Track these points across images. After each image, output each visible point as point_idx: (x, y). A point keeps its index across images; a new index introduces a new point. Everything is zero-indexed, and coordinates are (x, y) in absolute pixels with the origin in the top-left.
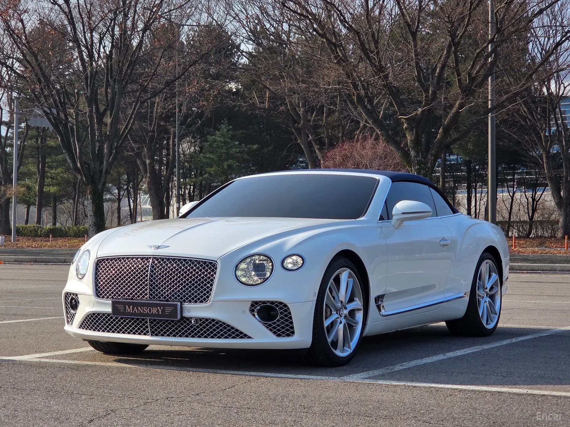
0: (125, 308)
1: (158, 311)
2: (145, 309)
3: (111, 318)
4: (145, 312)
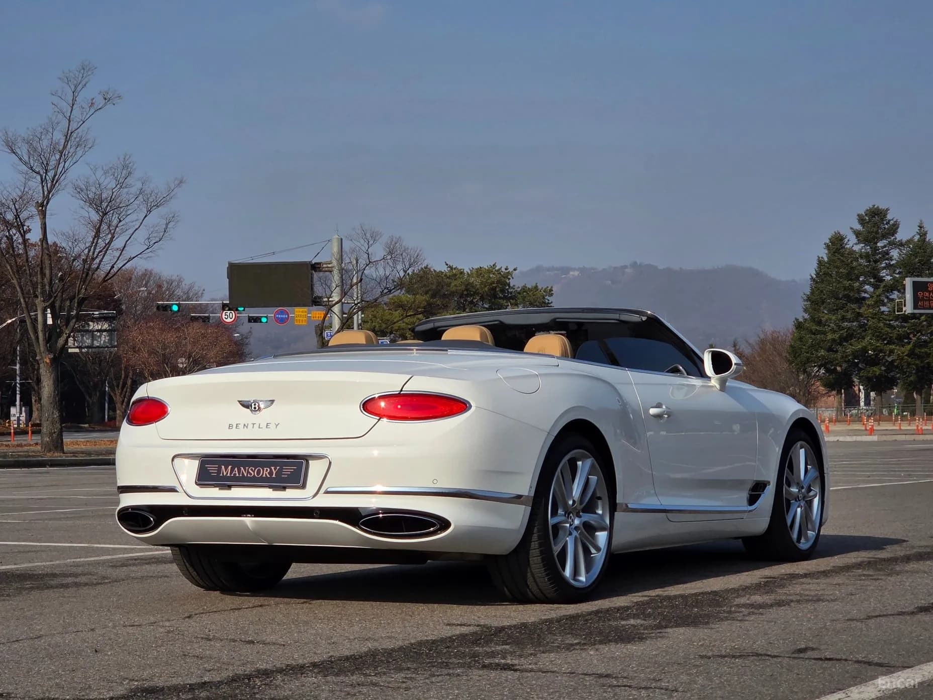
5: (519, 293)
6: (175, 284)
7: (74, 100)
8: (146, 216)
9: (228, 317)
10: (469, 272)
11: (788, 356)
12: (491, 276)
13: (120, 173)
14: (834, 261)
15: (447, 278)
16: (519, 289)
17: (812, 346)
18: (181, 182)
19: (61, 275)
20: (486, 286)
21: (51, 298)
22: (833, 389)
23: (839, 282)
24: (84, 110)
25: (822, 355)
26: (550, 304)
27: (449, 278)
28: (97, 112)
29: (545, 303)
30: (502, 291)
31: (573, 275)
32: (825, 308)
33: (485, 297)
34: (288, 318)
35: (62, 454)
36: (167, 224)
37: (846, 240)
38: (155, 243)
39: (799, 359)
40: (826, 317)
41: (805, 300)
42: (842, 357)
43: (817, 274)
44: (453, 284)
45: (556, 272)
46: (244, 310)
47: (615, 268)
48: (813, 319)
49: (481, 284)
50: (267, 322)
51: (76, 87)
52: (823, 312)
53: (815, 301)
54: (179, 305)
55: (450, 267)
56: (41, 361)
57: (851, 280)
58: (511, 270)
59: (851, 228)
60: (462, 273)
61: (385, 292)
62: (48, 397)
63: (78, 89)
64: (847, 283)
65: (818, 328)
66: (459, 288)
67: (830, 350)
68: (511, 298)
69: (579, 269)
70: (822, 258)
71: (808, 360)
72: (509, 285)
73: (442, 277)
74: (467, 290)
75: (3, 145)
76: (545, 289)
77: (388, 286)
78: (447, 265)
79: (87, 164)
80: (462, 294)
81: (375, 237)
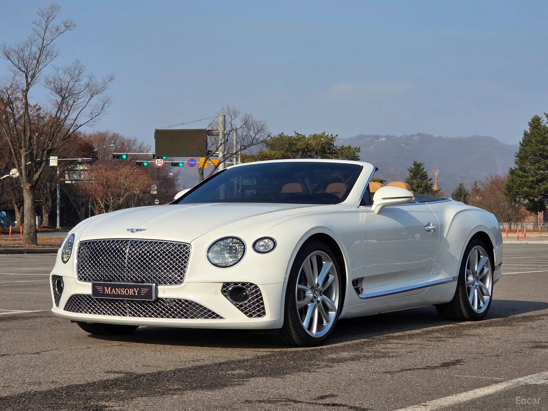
0: (104, 289)
1: (134, 292)
2: (123, 290)
3: (92, 299)
4: (123, 293)
5: (339, 150)
6: (132, 142)
7: (47, 27)
8: (90, 99)
9: (159, 163)
10: (309, 137)
11: (505, 191)
12: (322, 139)
13: (73, 72)
14: (534, 133)
15: (296, 140)
16: (339, 148)
17: (520, 185)
18: (111, 79)
19: (38, 135)
20: (318, 146)
21: (30, 150)
22: (533, 212)
23: (537, 146)
24: (52, 33)
25: (525, 190)
26: (358, 157)
27: (297, 140)
28: (61, 35)
29: (355, 156)
30: (329, 149)
31: (382, 141)
32: (528, 162)
33: (319, 152)
34: (195, 164)
35: (36, 246)
36: (104, 105)
37: (542, 120)
38: (96, 116)
39: (512, 193)
40: (529, 167)
41: (516, 157)
42: (538, 192)
43: (524, 141)
44: (298, 144)
45: (371, 138)
46: (166, 159)
47: (407, 136)
48: (520, 169)
49: (316, 144)
50: (183, 166)
51: (48, 19)
52: (527, 164)
53: (522, 157)
54: (127, 155)
55: (297, 134)
56: (24, 188)
57: (544, 144)
58: (334, 136)
59: (545, 113)
60: (304, 137)
61: (242, 148)
62: (28, 211)
63: (49, 20)
64: (541, 147)
65: (523, 174)
66: (303, 147)
67: (530, 187)
68: (335, 153)
69: (385, 137)
70: (527, 131)
71: (517, 194)
72: (333, 145)
73: (292, 140)
74: (307, 148)
75: (2, 54)
76: (355, 148)
77: (244, 144)
78: (295, 132)
79: (53, 66)
80: (304, 151)
81: (235, 114)
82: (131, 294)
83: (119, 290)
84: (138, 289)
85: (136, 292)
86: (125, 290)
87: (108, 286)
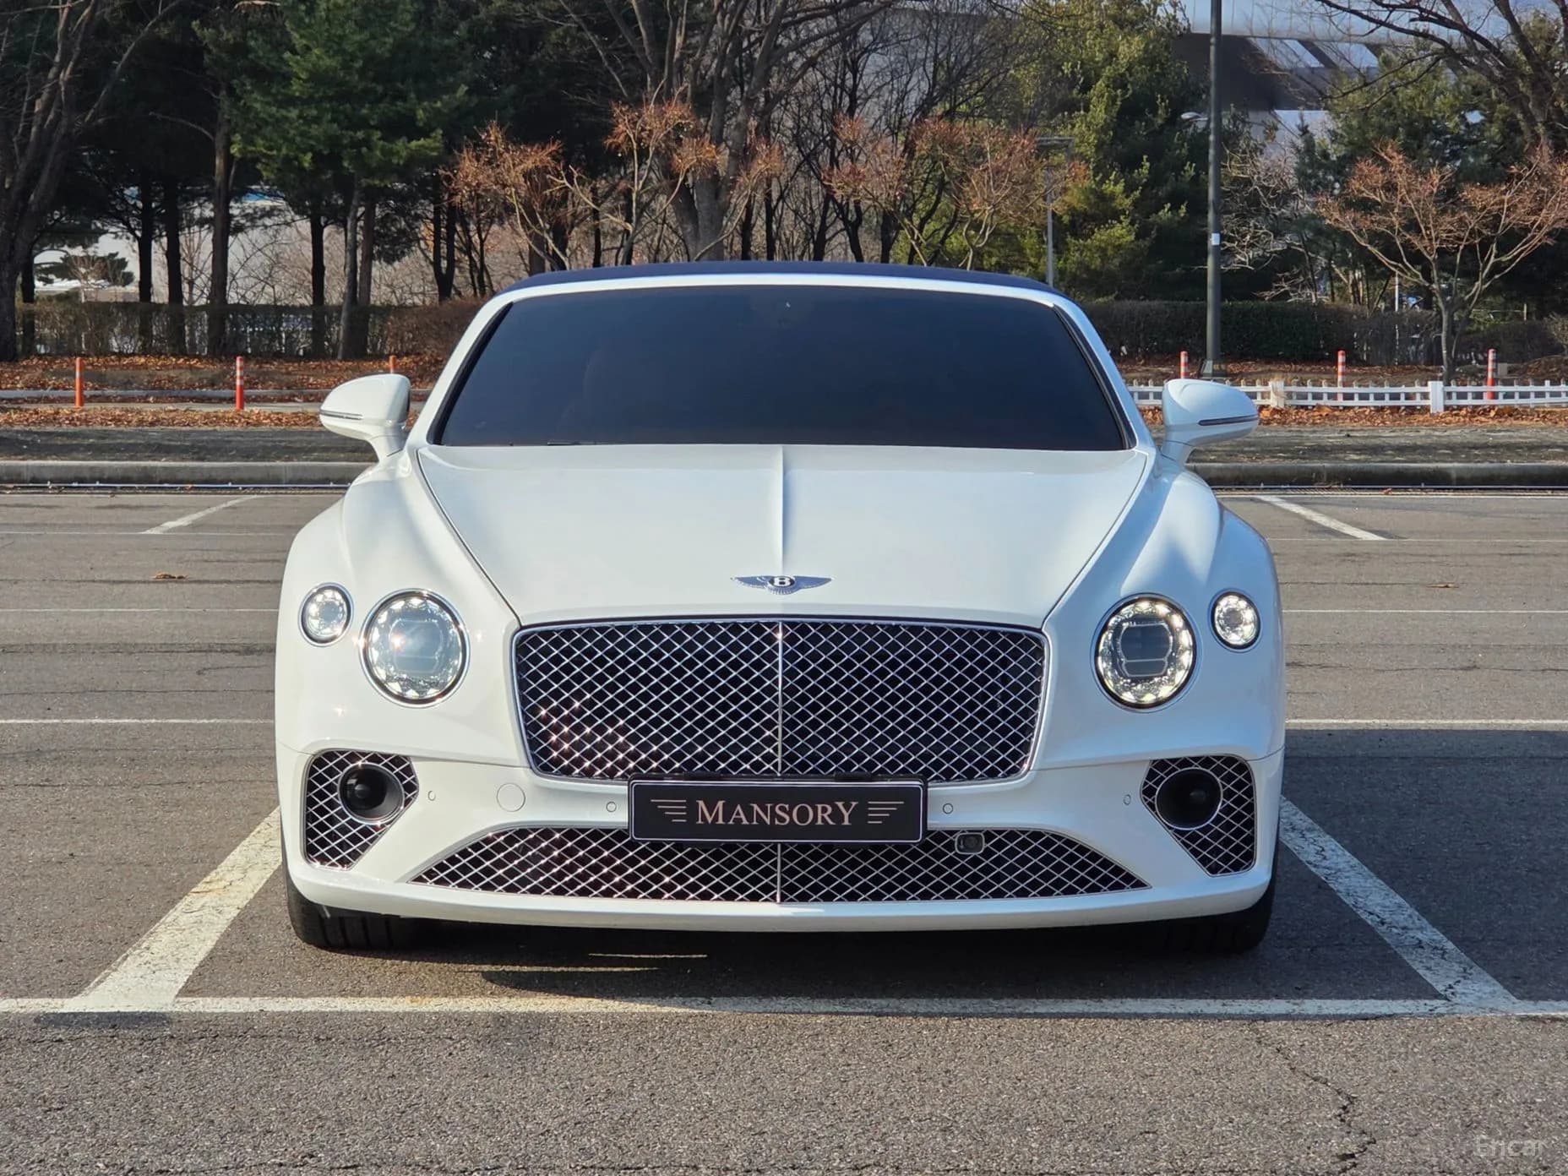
0: (692, 810)
1: (836, 815)
2: (782, 809)
3: (632, 845)
4: (782, 819)
82: (820, 822)
83: (765, 811)
84: (854, 804)
85: (846, 815)
86: (792, 809)
87: (711, 797)
